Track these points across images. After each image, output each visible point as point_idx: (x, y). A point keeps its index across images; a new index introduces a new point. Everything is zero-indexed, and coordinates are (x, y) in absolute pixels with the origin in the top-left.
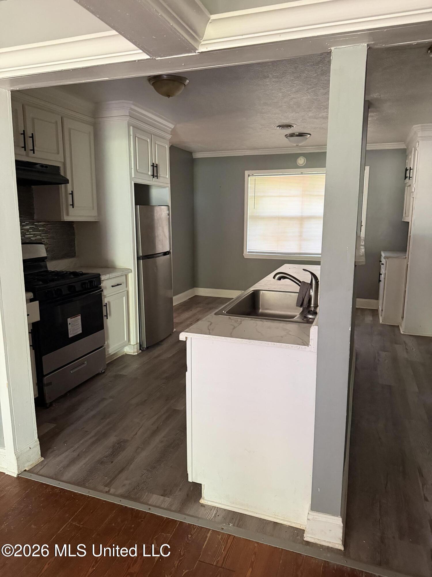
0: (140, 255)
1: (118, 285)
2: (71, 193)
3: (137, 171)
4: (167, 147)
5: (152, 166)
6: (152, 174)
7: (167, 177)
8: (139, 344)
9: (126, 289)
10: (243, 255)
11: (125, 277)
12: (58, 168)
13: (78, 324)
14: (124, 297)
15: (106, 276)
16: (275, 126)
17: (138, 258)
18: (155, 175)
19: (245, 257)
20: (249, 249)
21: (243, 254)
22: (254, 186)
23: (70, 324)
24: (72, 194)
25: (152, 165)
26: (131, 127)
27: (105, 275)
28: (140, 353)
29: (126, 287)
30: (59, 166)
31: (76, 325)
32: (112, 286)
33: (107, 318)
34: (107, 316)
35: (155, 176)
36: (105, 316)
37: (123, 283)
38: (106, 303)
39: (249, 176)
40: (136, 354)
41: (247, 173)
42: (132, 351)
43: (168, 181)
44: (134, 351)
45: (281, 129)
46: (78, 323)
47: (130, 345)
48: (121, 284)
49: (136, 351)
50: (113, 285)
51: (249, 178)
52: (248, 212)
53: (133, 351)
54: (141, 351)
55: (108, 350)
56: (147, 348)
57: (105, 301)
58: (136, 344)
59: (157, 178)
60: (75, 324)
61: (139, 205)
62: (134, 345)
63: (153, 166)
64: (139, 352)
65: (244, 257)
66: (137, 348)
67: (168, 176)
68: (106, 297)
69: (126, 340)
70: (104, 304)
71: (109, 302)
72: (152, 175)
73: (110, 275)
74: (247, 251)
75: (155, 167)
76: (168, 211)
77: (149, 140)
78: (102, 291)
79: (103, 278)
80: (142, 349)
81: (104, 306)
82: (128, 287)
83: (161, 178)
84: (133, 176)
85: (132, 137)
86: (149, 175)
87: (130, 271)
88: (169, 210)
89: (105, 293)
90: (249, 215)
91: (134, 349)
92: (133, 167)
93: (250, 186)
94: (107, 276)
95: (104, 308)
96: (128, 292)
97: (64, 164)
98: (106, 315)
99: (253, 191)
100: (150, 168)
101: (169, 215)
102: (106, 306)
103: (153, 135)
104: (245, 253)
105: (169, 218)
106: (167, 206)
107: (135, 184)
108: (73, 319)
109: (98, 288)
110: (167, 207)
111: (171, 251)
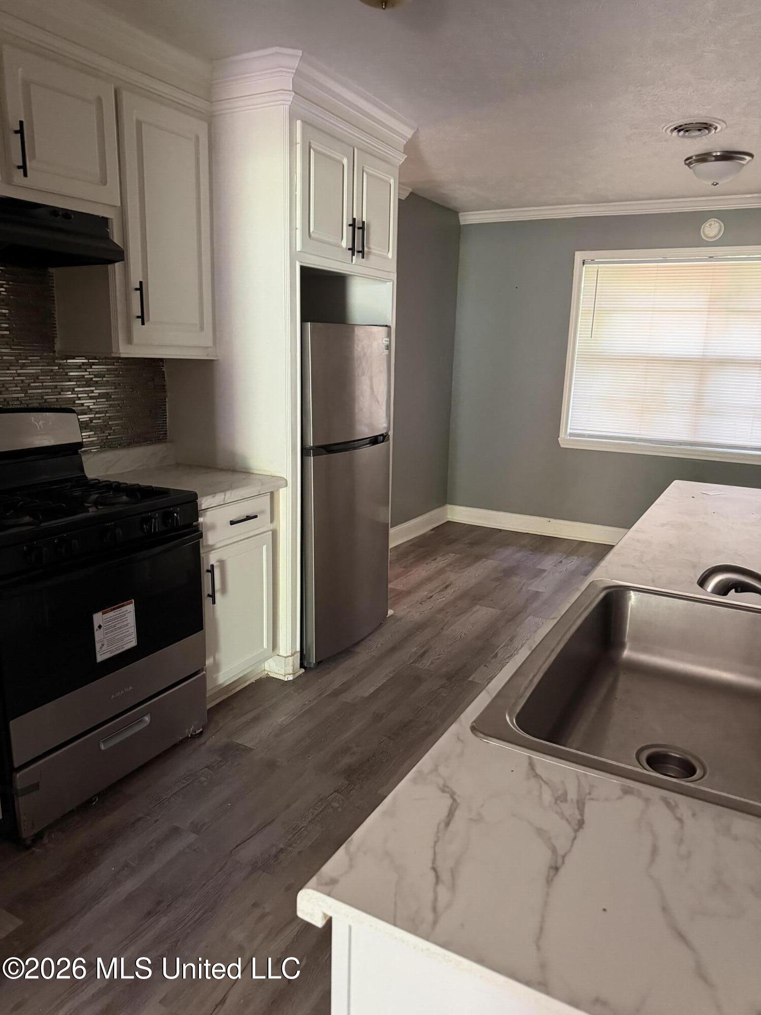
0: (309, 445)
1: (248, 518)
2: (138, 286)
3: (310, 236)
4: (392, 181)
5: (350, 225)
6: (351, 247)
7: (390, 255)
8: (299, 654)
9: (271, 527)
10: (558, 441)
11: (268, 498)
12: (105, 221)
13: (127, 625)
14: (264, 547)
15: (214, 497)
16: (668, 128)
17: (305, 452)
18: (358, 248)
19: (562, 446)
20: (572, 427)
21: (559, 439)
22: (593, 286)
23: (100, 627)
24: (140, 289)
25: (351, 222)
26: (299, 123)
27: (211, 496)
28: (300, 676)
29: (272, 521)
30: (105, 215)
31: (120, 628)
32: (232, 523)
33: (214, 602)
34: (213, 596)
35: (359, 252)
36: (209, 595)
37: (263, 512)
38: (212, 566)
39: (584, 263)
40: (291, 678)
41: (579, 256)
42: (282, 672)
43: (393, 266)
44: (285, 671)
45: (683, 136)
46: (126, 623)
47: (278, 655)
48: (256, 517)
49: (291, 672)
50: (233, 518)
51: (584, 268)
52: (577, 344)
53: (283, 670)
54: (303, 670)
55: (215, 676)
56: (319, 663)
57: (213, 558)
58: (292, 655)
59: (363, 257)
60: (118, 626)
61: (310, 322)
62: (286, 657)
63: (353, 225)
64: (297, 675)
65: (560, 446)
66: (293, 666)
67: (392, 254)
68: (213, 550)
69: (265, 646)
70: (205, 567)
71: (222, 563)
72: (349, 249)
73: (225, 495)
74: (568, 433)
75: (358, 228)
76: (388, 339)
77: (345, 161)
78: (201, 536)
79: (205, 502)
80: (305, 664)
81: (208, 571)
82: (275, 519)
83: (372, 257)
84: (299, 248)
85: (299, 147)
86: (341, 247)
87: (284, 482)
88: (389, 335)
89: (211, 538)
90: (578, 352)
91: (285, 666)
92: (299, 224)
93: (584, 286)
94: (219, 498)
95: (206, 577)
96: (275, 534)
97: (123, 211)
98: (210, 593)
99: (592, 298)
100: (347, 231)
101: (388, 347)
102: (211, 571)
103: (357, 148)
104: (562, 435)
105: (389, 356)
106: (386, 326)
107: (303, 269)
108: (111, 614)
109: (191, 529)
110: (386, 328)
111: (391, 433)
